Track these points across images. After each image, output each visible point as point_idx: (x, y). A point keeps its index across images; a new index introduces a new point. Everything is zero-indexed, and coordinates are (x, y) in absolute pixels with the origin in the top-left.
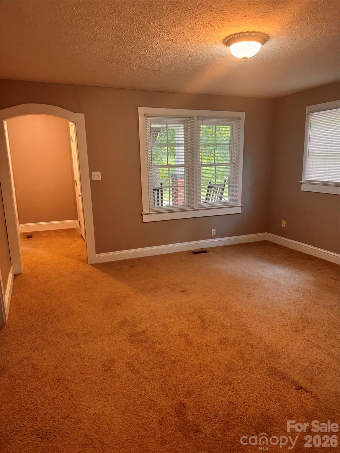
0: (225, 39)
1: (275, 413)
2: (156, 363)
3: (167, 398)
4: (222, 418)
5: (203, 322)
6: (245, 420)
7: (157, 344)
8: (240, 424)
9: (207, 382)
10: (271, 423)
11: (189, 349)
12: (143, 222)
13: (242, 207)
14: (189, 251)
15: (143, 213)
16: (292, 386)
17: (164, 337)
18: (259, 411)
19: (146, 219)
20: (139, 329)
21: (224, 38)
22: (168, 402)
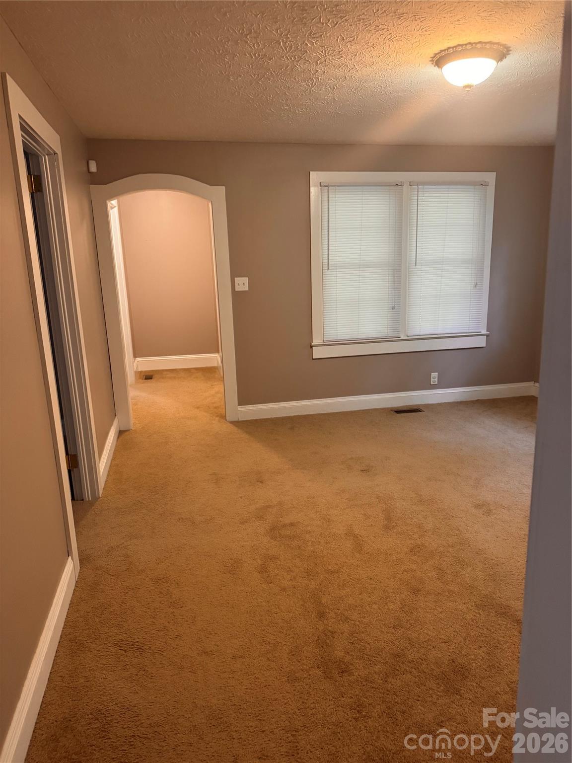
0: (435, 57)
1: (475, 663)
2: (303, 570)
3: (310, 620)
4: (387, 658)
5: (389, 519)
6: (424, 666)
7: (309, 543)
8: (413, 670)
9: (375, 606)
10: (464, 675)
11: (358, 555)
12: (314, 358)
13: (487, 336)
14: (388, 408)
15: (313, 344)
16: (514, 627)
17: (321, 535)
18: (449, 656)
19: (317, 353)
20: (287, 521)
21: (432, 56)
22: (310, 626)
